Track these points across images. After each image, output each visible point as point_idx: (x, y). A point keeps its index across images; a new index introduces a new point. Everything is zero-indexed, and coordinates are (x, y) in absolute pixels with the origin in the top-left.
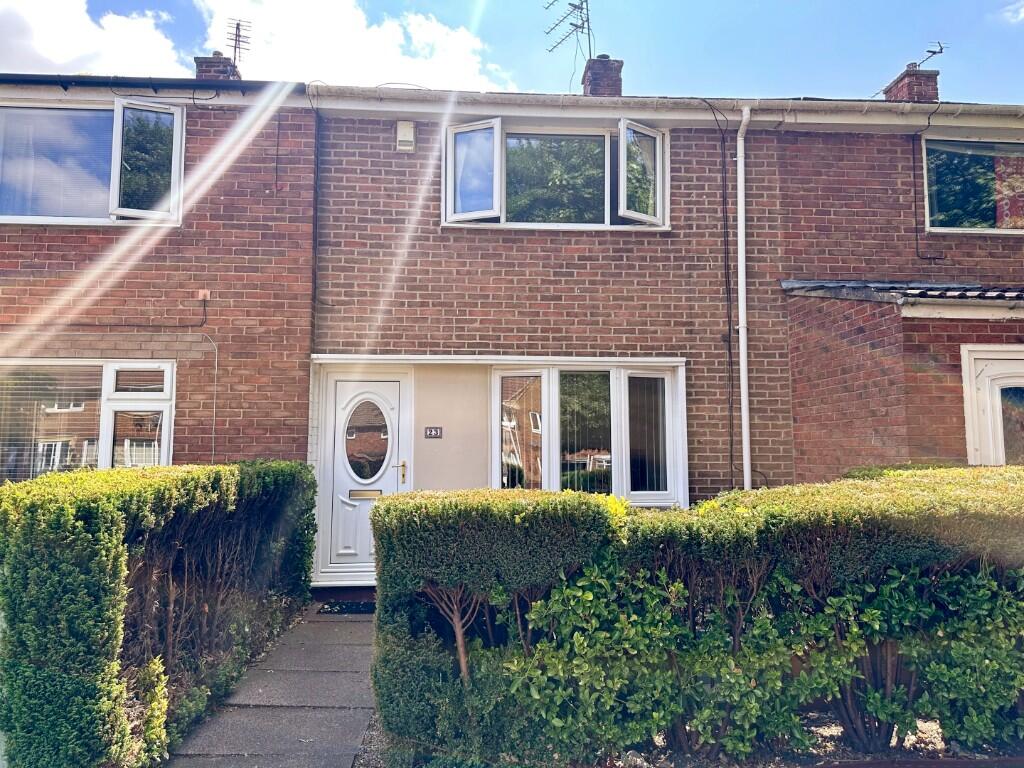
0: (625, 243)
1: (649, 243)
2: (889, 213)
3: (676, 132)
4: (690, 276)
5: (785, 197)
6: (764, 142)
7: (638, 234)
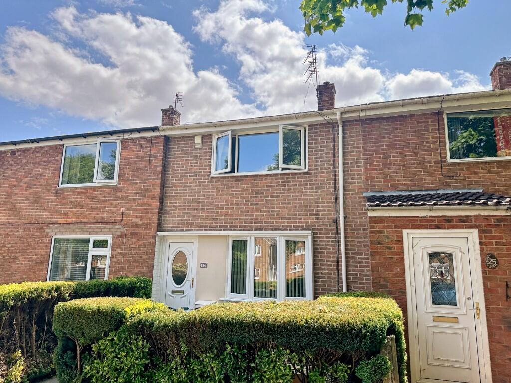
0: (287, 178)
1: (298, 178)
2: (424, 154)
3: (311, 126)
4: (317, 192)
5: (365, 151)
6: (355, 125)
7: (293, 174)
